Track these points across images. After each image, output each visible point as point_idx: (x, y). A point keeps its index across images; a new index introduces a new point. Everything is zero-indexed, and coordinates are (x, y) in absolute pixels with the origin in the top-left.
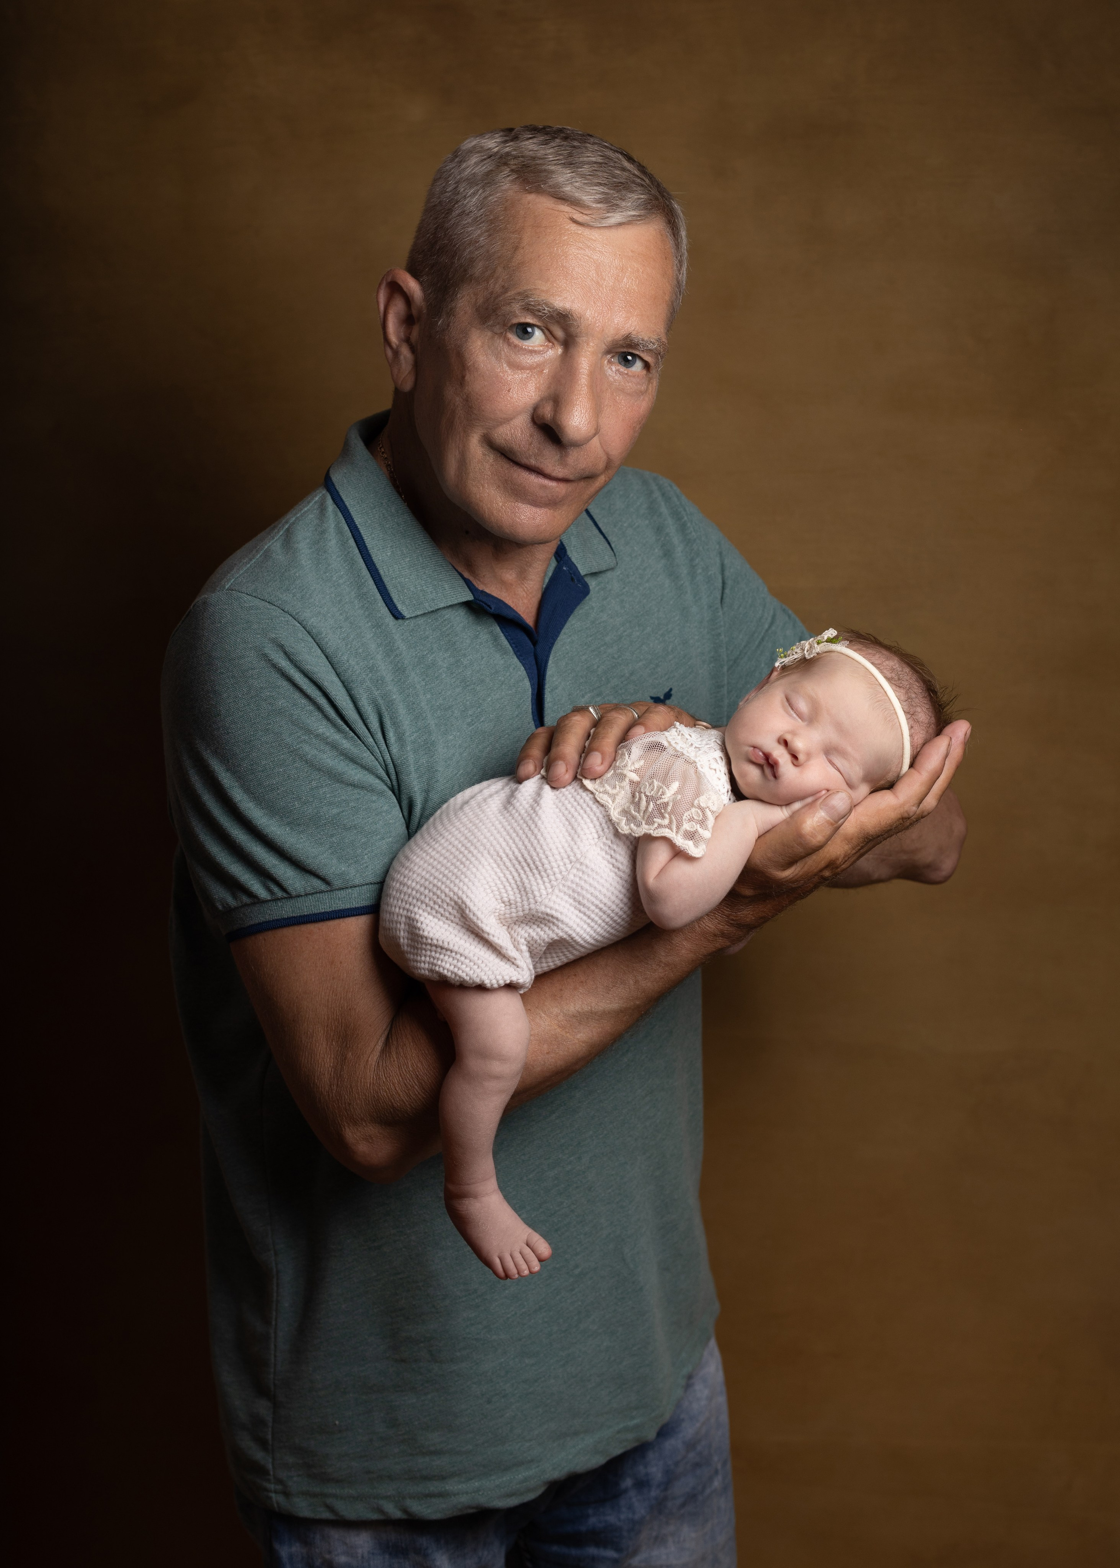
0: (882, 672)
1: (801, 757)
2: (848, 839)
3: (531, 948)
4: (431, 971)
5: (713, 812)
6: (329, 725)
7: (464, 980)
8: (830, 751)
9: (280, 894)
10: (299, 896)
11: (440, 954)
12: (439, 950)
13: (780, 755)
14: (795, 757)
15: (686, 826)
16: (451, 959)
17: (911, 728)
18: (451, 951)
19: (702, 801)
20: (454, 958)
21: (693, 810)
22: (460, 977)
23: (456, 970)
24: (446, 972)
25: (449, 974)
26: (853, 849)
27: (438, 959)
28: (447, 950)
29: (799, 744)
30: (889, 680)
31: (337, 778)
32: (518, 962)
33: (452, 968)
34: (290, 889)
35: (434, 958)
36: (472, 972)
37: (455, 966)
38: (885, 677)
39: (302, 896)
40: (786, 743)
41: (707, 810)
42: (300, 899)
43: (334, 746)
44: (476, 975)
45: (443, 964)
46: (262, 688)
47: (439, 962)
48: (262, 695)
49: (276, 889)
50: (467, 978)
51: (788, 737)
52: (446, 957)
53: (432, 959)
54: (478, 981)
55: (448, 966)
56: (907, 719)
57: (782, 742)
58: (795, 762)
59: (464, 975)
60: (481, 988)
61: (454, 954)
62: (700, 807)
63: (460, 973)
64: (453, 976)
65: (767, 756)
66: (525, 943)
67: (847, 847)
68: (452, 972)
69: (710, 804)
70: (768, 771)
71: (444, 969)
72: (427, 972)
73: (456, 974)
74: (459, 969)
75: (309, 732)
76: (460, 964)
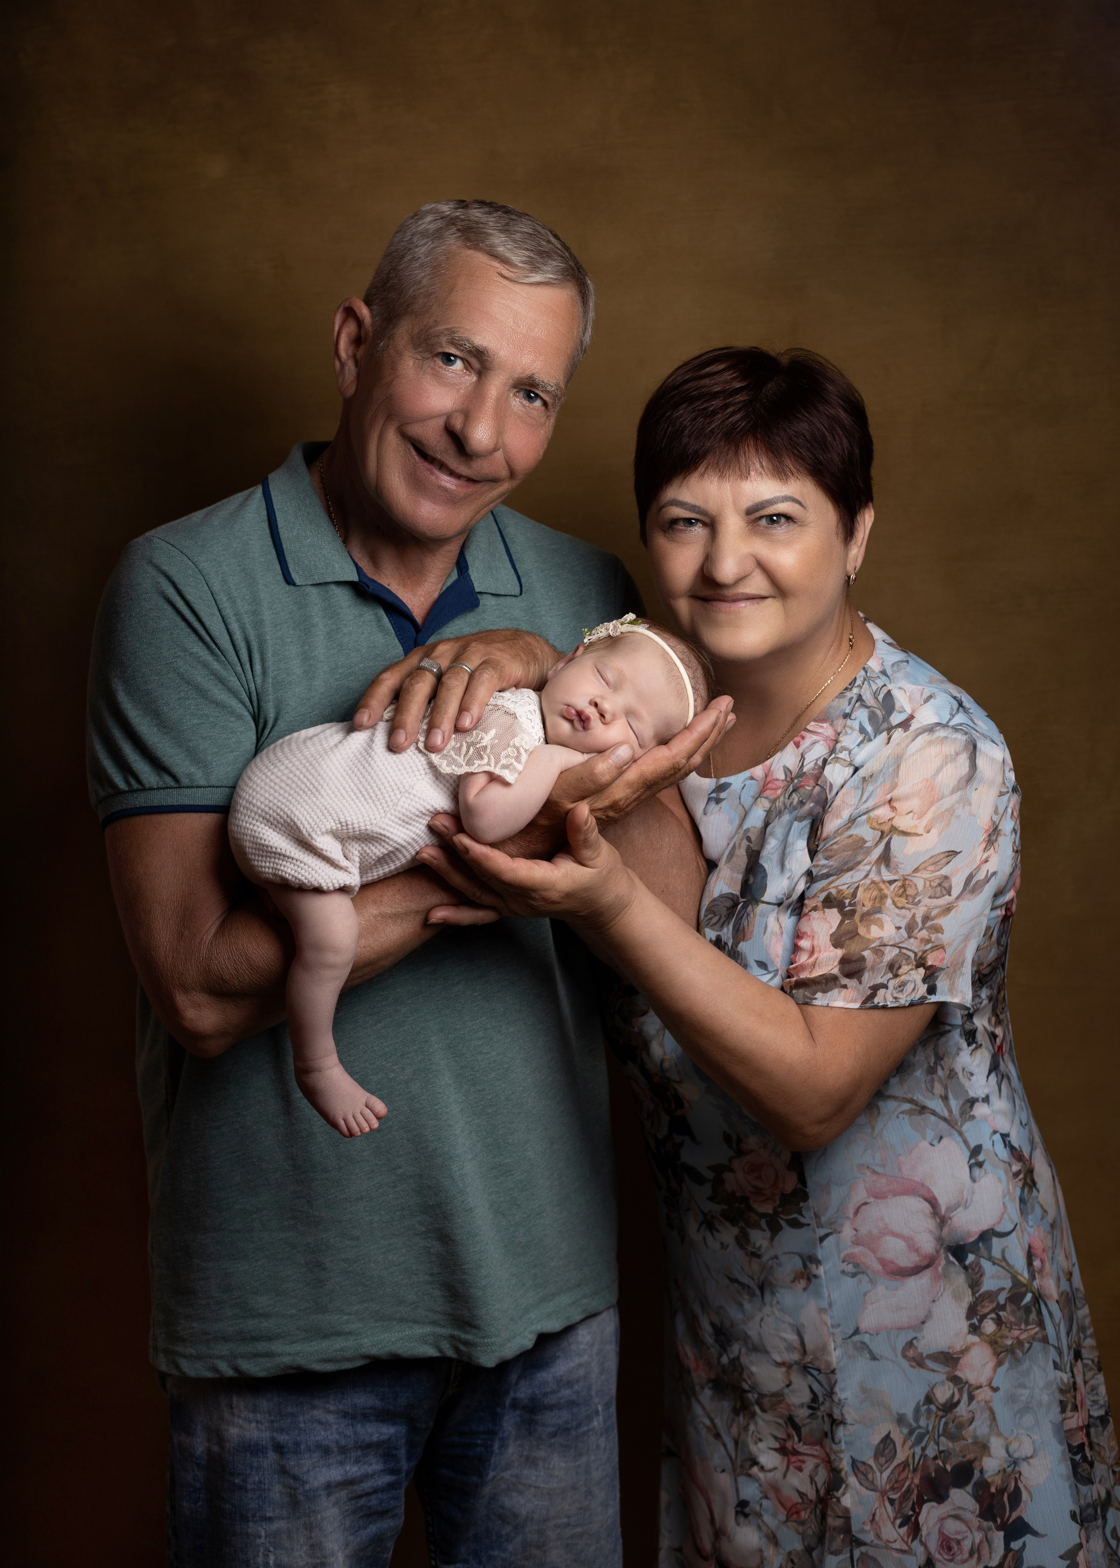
0: (675, 652)
1: (608, 716)
2: (630, 785)
3: (363, 860)
4: (275, 875)
5: (526, 751)
6: (204, 647)
7: (303, 883)
8: (630, 713)
9: (135, 785)
10: (152, 789)
11: (283, 860)
12: (282, 857)
13: (591, 712)
14: (602, 716)
15: (503, 761)
16: (292, 865)
17: (695, 700)
18: (293, 859)
19: (517, 741)
20: (294, 865)
21: (509, 749)
22: (299, 880)
23: (296, 874)
24: (287, 875)
25: (290, 877)
26: (634, 793)
27: (281, 865)
28: (289, 857)
29: (606, 706)
30: (681, 660)
31: (202, 693)
32: (350, 870)
33: (293, 872)
34: (145, 781)
35: (277, 864)
36: (310, 876)
37: (295, 871)
38: (680, 659)
39: (154, 789)
40: (596, 705)
41: (521, 748)
42: (153, 792)
43: (205, 665)
44: (313, 879)
45: (286, 869)
46: (151, 609)
47: (282, 868)
48: (151, 615)
49: (133, 782)
50: (306, 881)
51: (598, 701)
52: (288, 864)
53: (275, 865)
54: (316, 885)
55: (289, 871)
56: (694, 693)
57: (593, 704)
58: (603, 720)
59: (303, 878)
60: (318, 891)
61: (294, 861)
62: (514, 746)
63: (300, 877)
64: (294, 879)
65: (579, 714)
66: (359, 854)
67: (628, 791)
68: (293, 876)
69: (523, 744)
70: (577, 724)
71: (286, 873)
72: (271, 876)
73: (296, 878)
74: (299, 873)
75: (185, 650)
76: (300, 869)
